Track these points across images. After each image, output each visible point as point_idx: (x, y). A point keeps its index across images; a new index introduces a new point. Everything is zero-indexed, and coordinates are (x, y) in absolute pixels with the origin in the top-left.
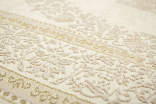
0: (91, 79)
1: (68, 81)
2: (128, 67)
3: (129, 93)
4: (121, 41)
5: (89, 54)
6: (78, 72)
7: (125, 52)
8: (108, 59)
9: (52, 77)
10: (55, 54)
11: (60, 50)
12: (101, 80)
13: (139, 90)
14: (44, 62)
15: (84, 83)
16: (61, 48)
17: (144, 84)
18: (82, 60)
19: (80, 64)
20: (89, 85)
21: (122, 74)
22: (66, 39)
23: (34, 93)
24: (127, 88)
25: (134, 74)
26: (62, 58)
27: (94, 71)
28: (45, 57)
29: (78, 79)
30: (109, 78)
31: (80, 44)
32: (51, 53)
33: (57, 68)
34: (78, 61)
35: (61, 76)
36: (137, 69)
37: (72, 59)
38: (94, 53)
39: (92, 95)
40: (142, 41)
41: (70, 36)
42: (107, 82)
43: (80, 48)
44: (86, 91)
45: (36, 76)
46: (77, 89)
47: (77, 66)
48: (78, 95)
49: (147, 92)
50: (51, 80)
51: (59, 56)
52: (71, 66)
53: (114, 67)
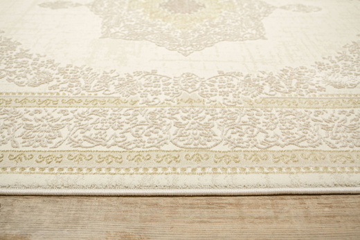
0: (87, 134)
1: (67, 142)
2: (122, 113)
3: (125, 134)
4: (112, 88)
5: (80, 112)
6: (73, 131)
7: (118, 99)
8: (100, 111)
9: (51, 143)
10: (45, 122)
11: (49, 117)
12: (98, 131)
13: (134, 129)
14: (37, 134)
15: (82, 138)
16: (48, 115)
17: (138, 123)
18: (75, 120)
19: (74, 124)
20: (88, 139)
21: (117, 120)
22: (51, 104)
23: (39, 160)
24: (122, 131)
25: (128, 117)
26: (53, 124)
27: (90, 126)
28: (35, 129)
29: (75, 137)
30: (104, 128)
31: (68, 105)
32: (40, 122)
33: (52, 134)
34: (72, 122)
35: (58, 139)
36: (131, 112)
37: (65, 122)
38: (85, 109)
39: (92, 145)
40: (135, 82)
41: (55, 99)
42: (103, 132)
43: (70, 109)
44: (85, 144)
45: (34, 147)
46: (77, 145)
47: (71, 127)
48: (80, 149)
49: (141, 129)
50: (49, 145)
51: (50, 123)
52: (66, 128)
53: (108, 117)
